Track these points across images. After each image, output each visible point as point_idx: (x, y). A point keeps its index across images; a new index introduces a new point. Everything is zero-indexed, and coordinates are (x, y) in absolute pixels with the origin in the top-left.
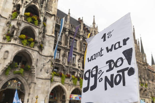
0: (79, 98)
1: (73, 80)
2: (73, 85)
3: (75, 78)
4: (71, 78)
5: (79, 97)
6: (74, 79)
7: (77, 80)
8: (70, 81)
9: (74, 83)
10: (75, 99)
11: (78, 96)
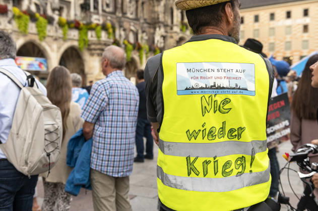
0: (37, 67)
1: (17, 20)
2: (17, 33)
3: (22, 14)
4: (10, 15)
5: (37, 63)
6: (19, 17)
7: (27, 20)
8: (10, 22)
9: (19, 27)
10: (28, 68)
11: (36, 60)
